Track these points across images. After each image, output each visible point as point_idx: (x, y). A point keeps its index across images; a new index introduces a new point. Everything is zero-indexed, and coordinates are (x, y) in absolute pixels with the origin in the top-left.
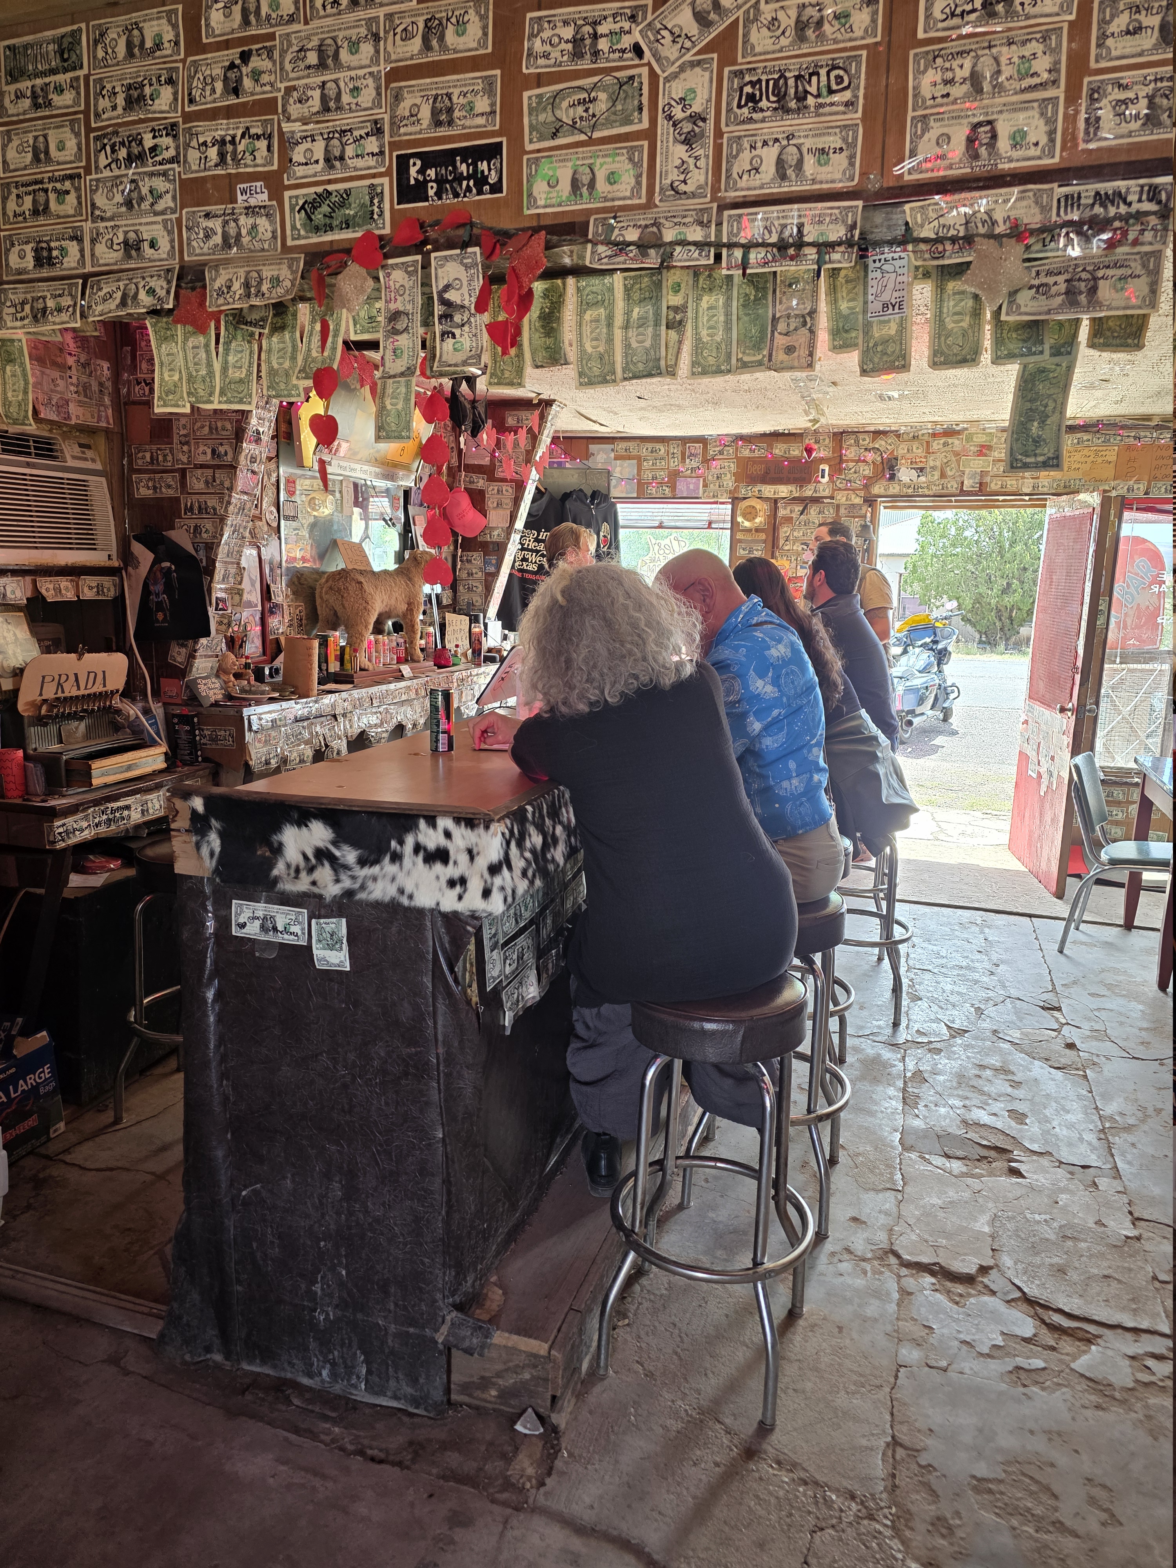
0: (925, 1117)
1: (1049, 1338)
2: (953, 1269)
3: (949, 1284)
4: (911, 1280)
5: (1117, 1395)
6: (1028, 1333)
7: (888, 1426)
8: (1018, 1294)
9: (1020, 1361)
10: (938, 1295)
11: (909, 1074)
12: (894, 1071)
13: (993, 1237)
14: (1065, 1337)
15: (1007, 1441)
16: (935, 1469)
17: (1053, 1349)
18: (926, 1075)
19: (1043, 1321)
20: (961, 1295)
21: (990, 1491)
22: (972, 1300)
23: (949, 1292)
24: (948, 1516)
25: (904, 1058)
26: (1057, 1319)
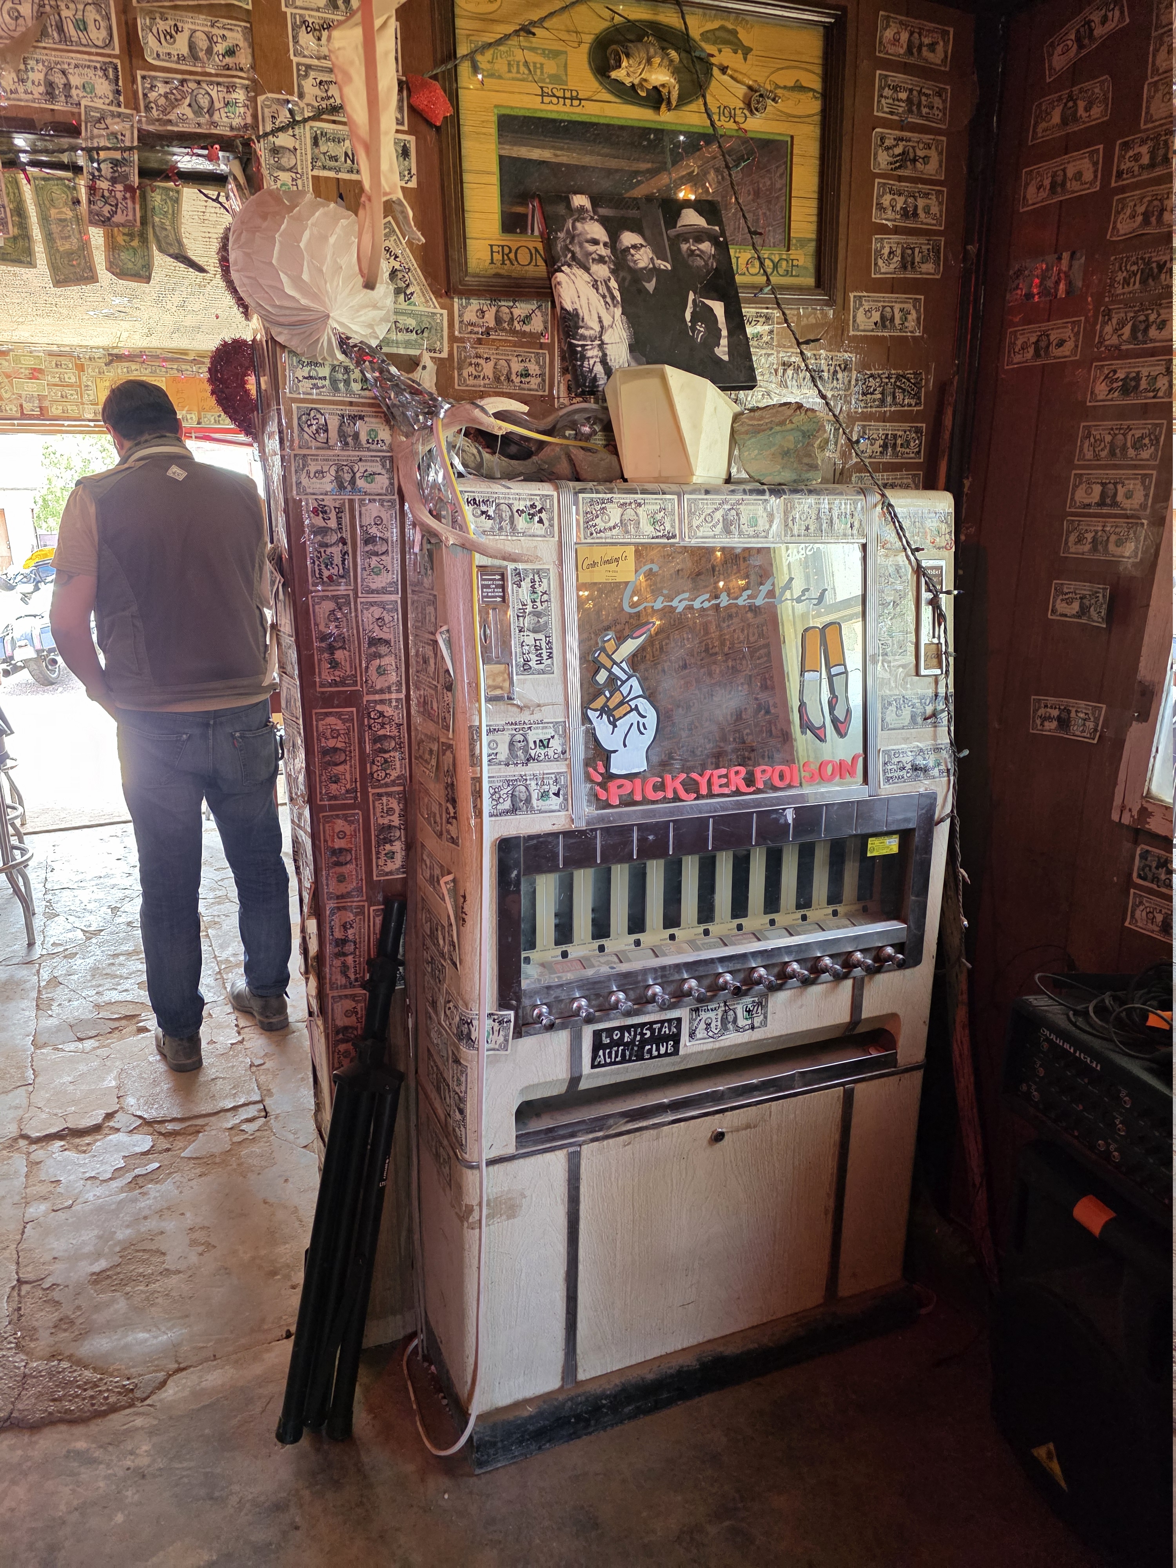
0: (58, 1014)
1: (163, 1144)
2: (80, 1127)
3: (77, 1141)
4: (41, 1152)
5: (218, 1160)
6: (146, 1147)
7: (14, 1274)
8: (139, 1122)
9: (138, 1171)
10: (66, 1153)
11: (43, 984)
12: (28, 986)
13: (118, 1088)
14: (178, 1138)
15: (123, 1234)
16: (58, 1285)
17: (168, 1150)
18: (60, 979)
19: (160, 1134)
20: (88, 1144)
21: (109, 1277)
22: (98, 1144)
23: (77, 1147)
24: (69, 1313)
25: (38, 972)
26: (170, 1127)
